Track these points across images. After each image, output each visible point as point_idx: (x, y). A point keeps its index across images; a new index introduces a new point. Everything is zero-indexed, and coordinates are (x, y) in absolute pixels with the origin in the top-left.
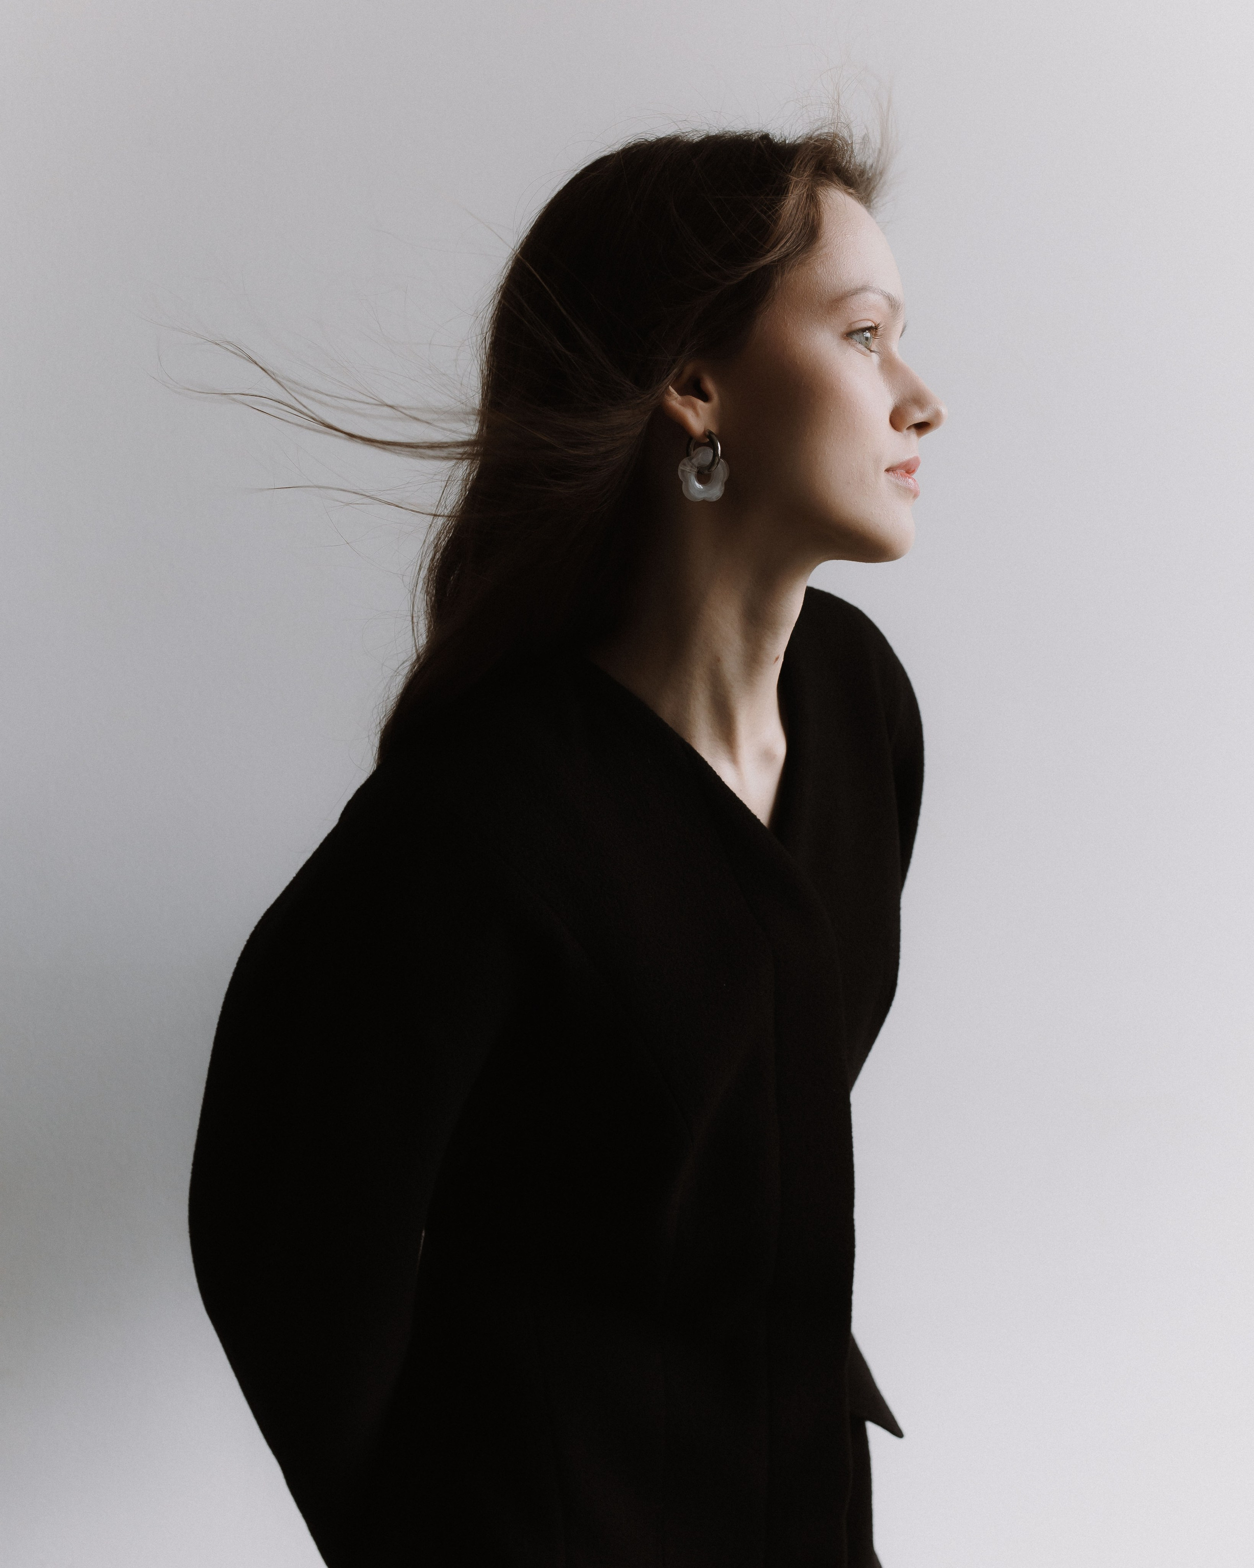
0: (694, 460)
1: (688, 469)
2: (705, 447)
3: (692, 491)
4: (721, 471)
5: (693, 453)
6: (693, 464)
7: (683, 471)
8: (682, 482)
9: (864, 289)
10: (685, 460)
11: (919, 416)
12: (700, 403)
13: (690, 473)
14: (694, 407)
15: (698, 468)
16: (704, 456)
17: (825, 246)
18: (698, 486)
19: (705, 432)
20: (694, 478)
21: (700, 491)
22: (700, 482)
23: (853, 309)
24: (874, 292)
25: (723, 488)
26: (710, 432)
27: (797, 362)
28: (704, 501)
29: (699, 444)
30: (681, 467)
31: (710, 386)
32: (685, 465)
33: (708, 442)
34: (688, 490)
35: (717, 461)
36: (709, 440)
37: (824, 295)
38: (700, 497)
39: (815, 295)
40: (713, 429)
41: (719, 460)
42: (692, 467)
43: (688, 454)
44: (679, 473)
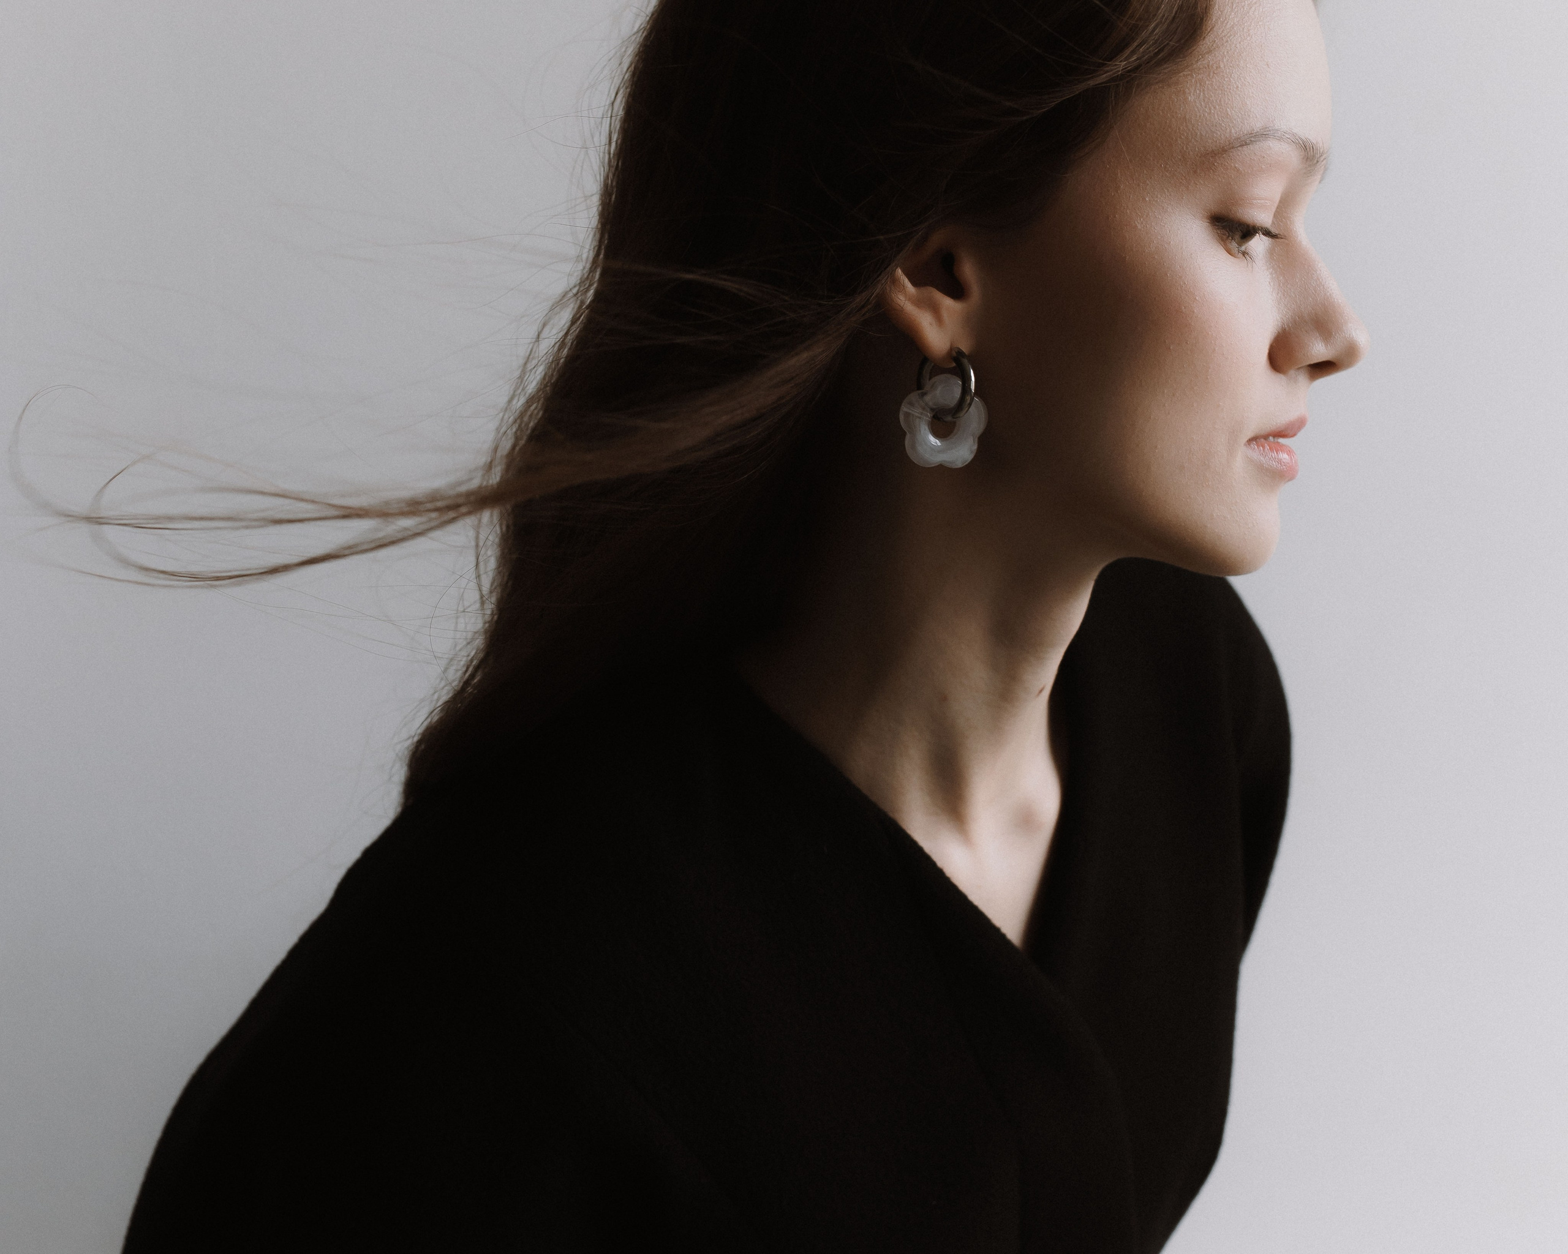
0: (927, 398)
1: (916, 412)
2: (949, 376)
3: (920, 449)
4: (975, 418)
5: (927, 387)
6: (926, 404)
7: (907, 415)
8: (906, 433)
9: (1263, 135)
10: (913, 396)
11: (1319, 351)
12: (948, 303)
13: (920, 418)
14: (935, 310)
15: (932, 410)
16: (947, 391)
17: (1210, 52)
18: (933, 440)
19: (951, 349)
20: (927, 428)
21: (933, 449)
22: (936, 435)
23: (1238, 170)
24: (1280, 139)
25: (975, 447)
26: (960, 353)
27: (1125, 257)
28: (941, 468)
29: (938, 370)
30: (904, 408)
31: (969, 271)
32: (911, 404)
33: (954, 367)
34: (913, 447)
35: (968, 401)
36: (956, 363)
37: (1193, 140)
38: (936, 459)
39: (1176, 140)
40: (965, 347)
41: (972, 400)
42: (924, 409)
43: (919, 386)
44: (902, 417)
